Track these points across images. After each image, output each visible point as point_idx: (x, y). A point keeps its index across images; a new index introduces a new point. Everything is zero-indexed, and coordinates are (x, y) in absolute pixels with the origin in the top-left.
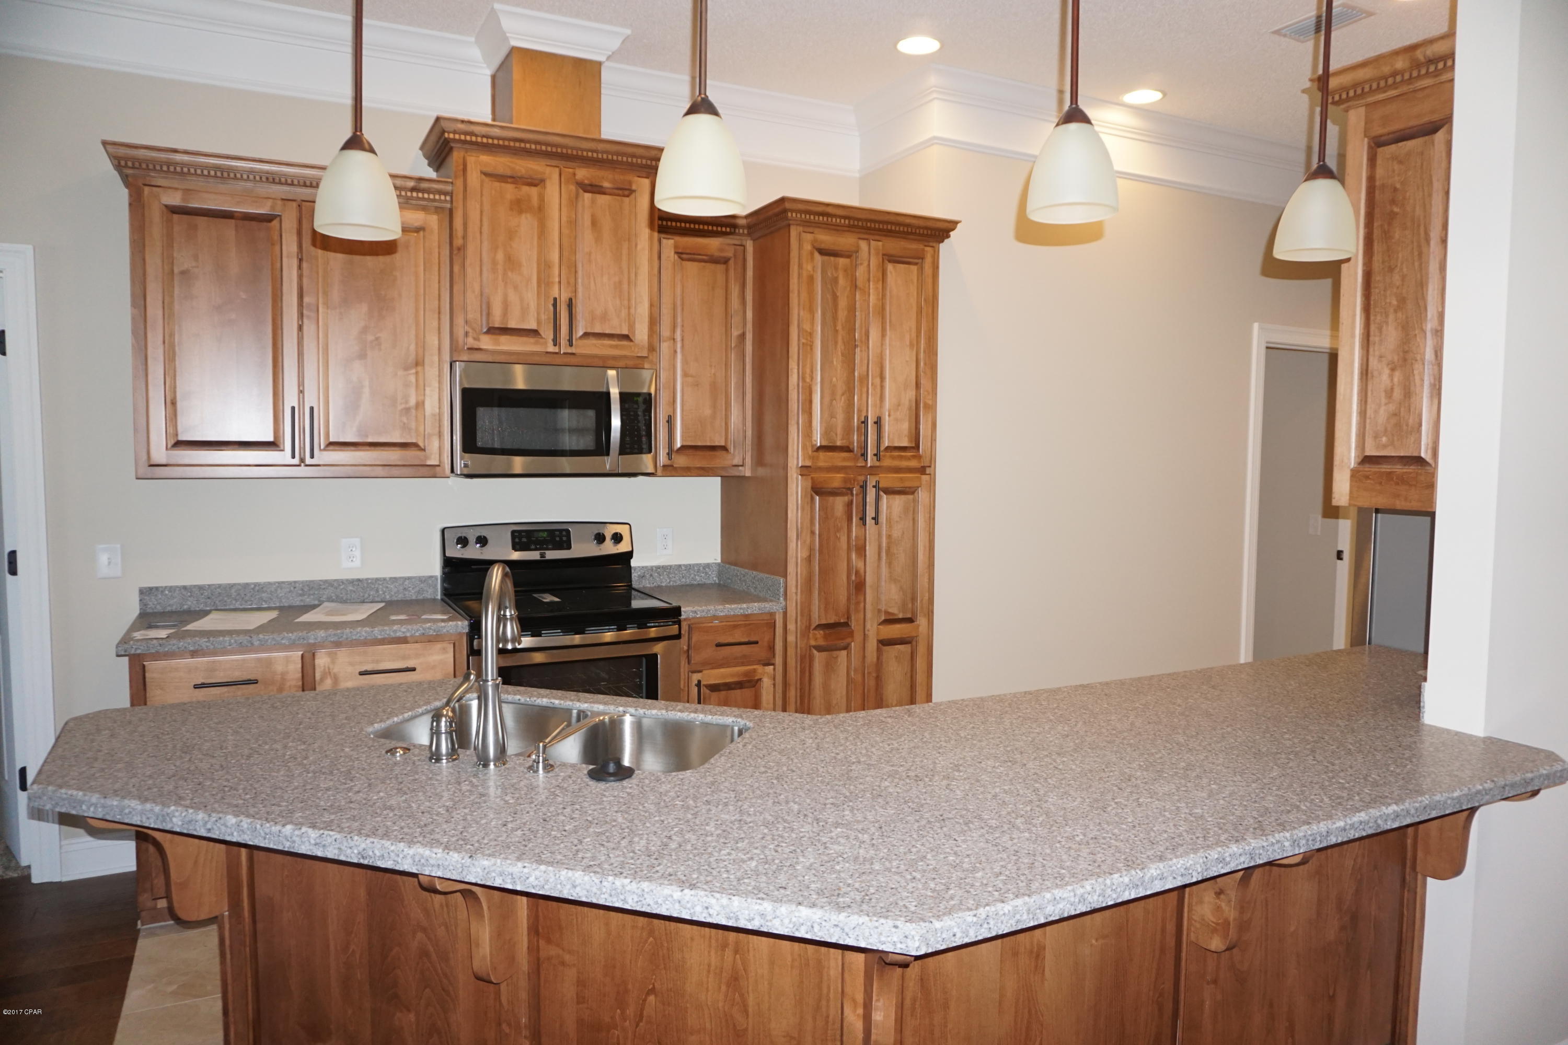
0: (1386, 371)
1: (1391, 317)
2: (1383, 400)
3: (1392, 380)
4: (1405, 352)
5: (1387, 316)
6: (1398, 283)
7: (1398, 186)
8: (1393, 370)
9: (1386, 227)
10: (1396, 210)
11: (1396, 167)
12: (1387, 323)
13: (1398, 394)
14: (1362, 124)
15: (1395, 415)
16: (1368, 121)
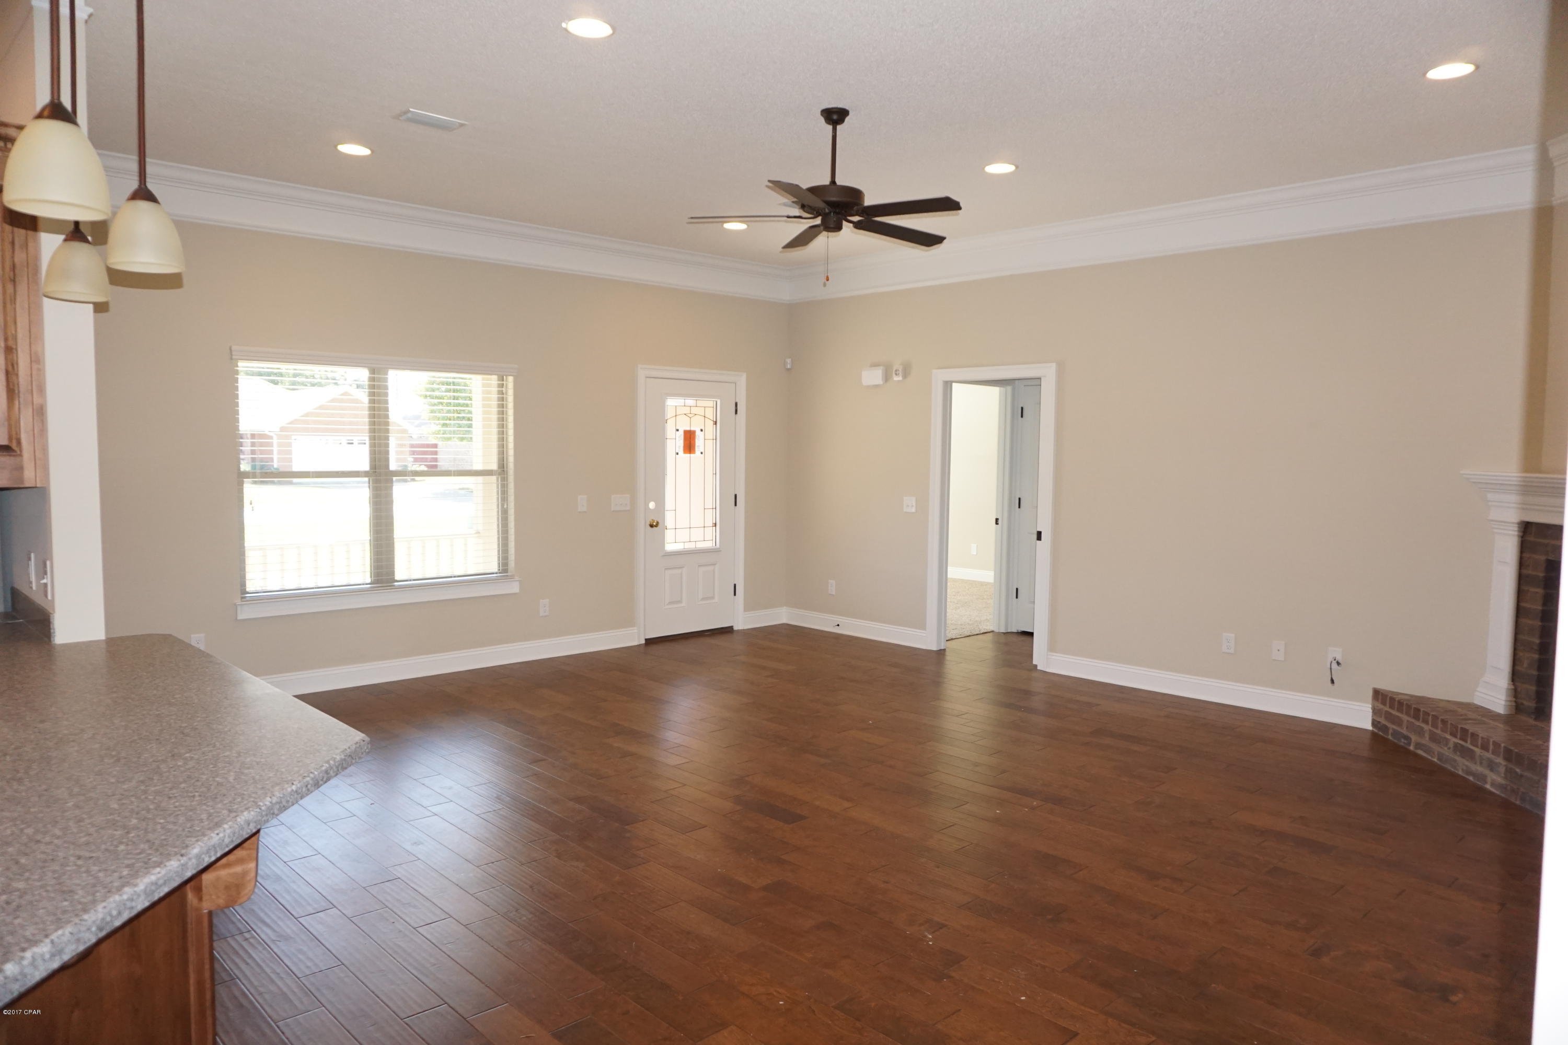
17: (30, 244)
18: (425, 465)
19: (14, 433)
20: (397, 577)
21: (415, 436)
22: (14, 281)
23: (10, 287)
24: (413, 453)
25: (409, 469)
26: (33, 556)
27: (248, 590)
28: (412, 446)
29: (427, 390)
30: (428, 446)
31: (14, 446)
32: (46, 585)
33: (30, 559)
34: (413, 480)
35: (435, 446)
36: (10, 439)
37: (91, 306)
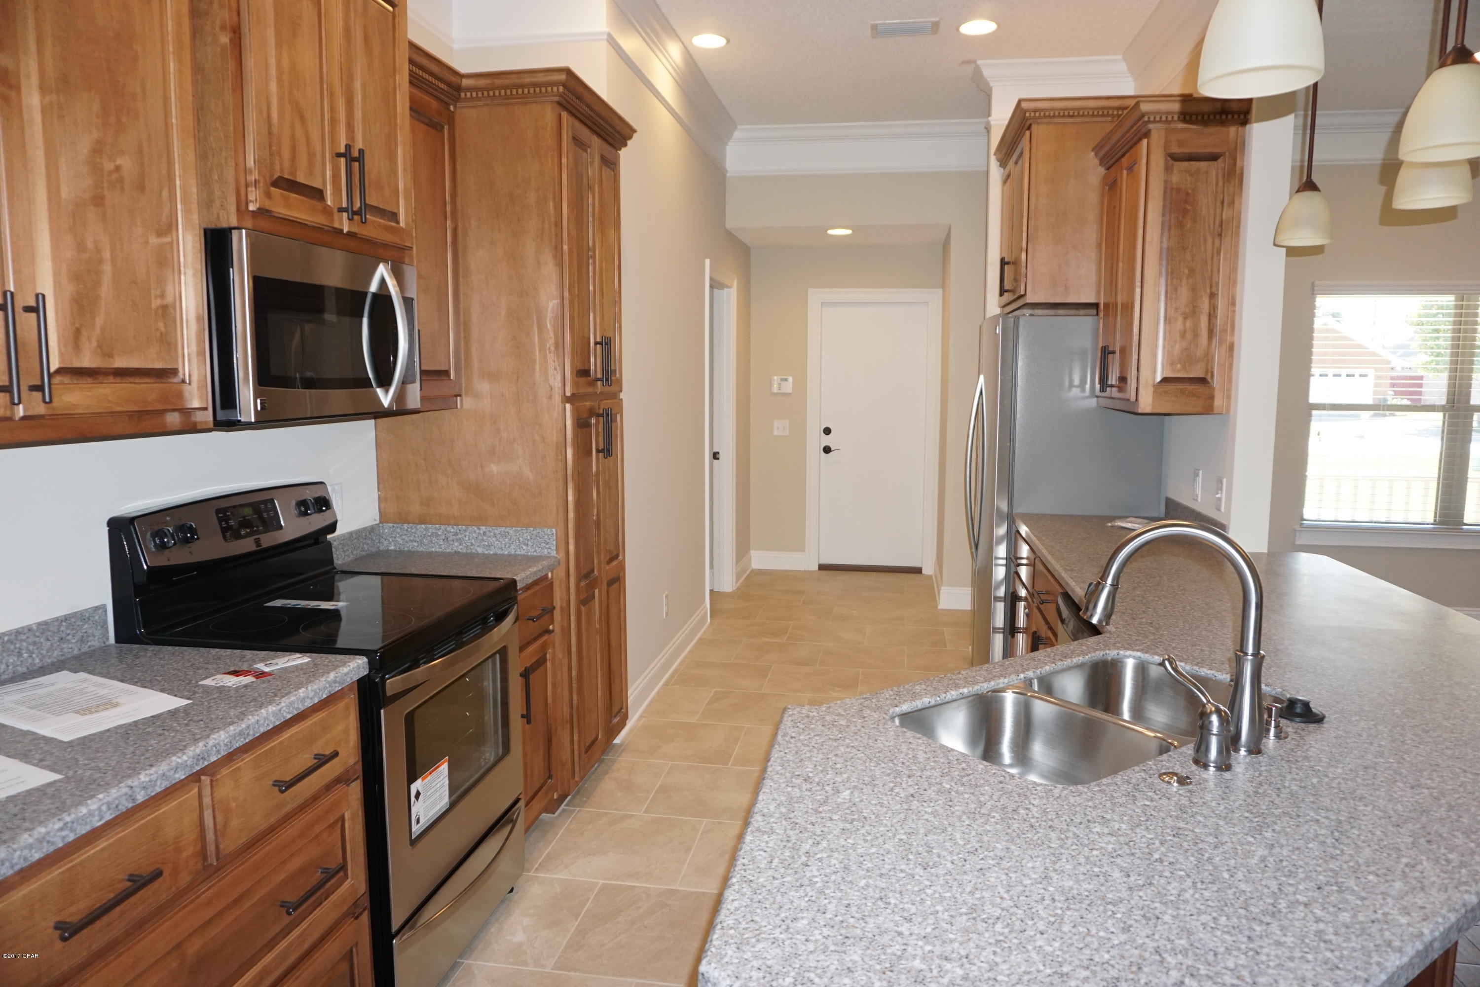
0: (1180, 319)
1: (1184, 282)
2: (1178, 339)
3: (1185, 326)
4: (1194, 307)
5: (1181, 281)
6: (1190, 259)
7: (1190, 192)
8: (1185, 318)
9: (1180, 218)
10: (1189, 208)
11: (1189, 178)
12: (1181, 286)
13: (1189, 336)
14: (1163, 142)
15: (1186, 349)
16: (1167, 142)
17: (1236, 202)
18: (1408, 399)
19: (1209, 367)
20: (1467, 520)
21: (1398, 368)
22: (1220, 235)
23: (1217, 241)
24: (1393, 385)
25: (1389, 403)
26: (1201, 472)
27: (1305, 517)
28: (1392, 378)
29: (1419, 316)
30: (1412, 378)
31: (1209, 378)
32: (1220, 499)
33: (1197, 475)
34: (1394, 415)
35: (1421, 378)
36: (1207, 372)
37: (1284, 250)
